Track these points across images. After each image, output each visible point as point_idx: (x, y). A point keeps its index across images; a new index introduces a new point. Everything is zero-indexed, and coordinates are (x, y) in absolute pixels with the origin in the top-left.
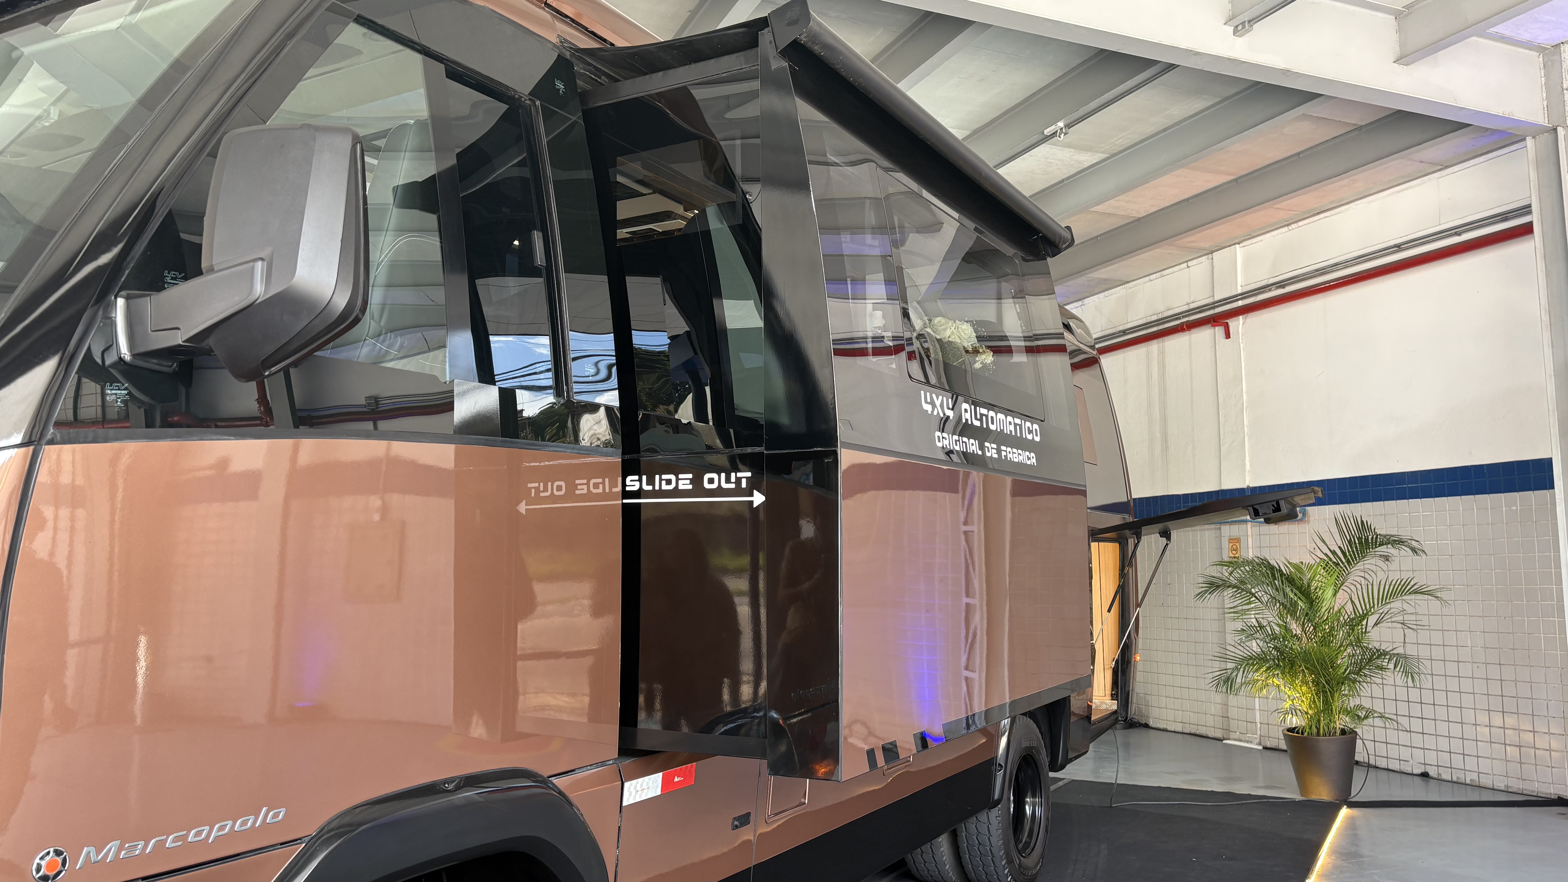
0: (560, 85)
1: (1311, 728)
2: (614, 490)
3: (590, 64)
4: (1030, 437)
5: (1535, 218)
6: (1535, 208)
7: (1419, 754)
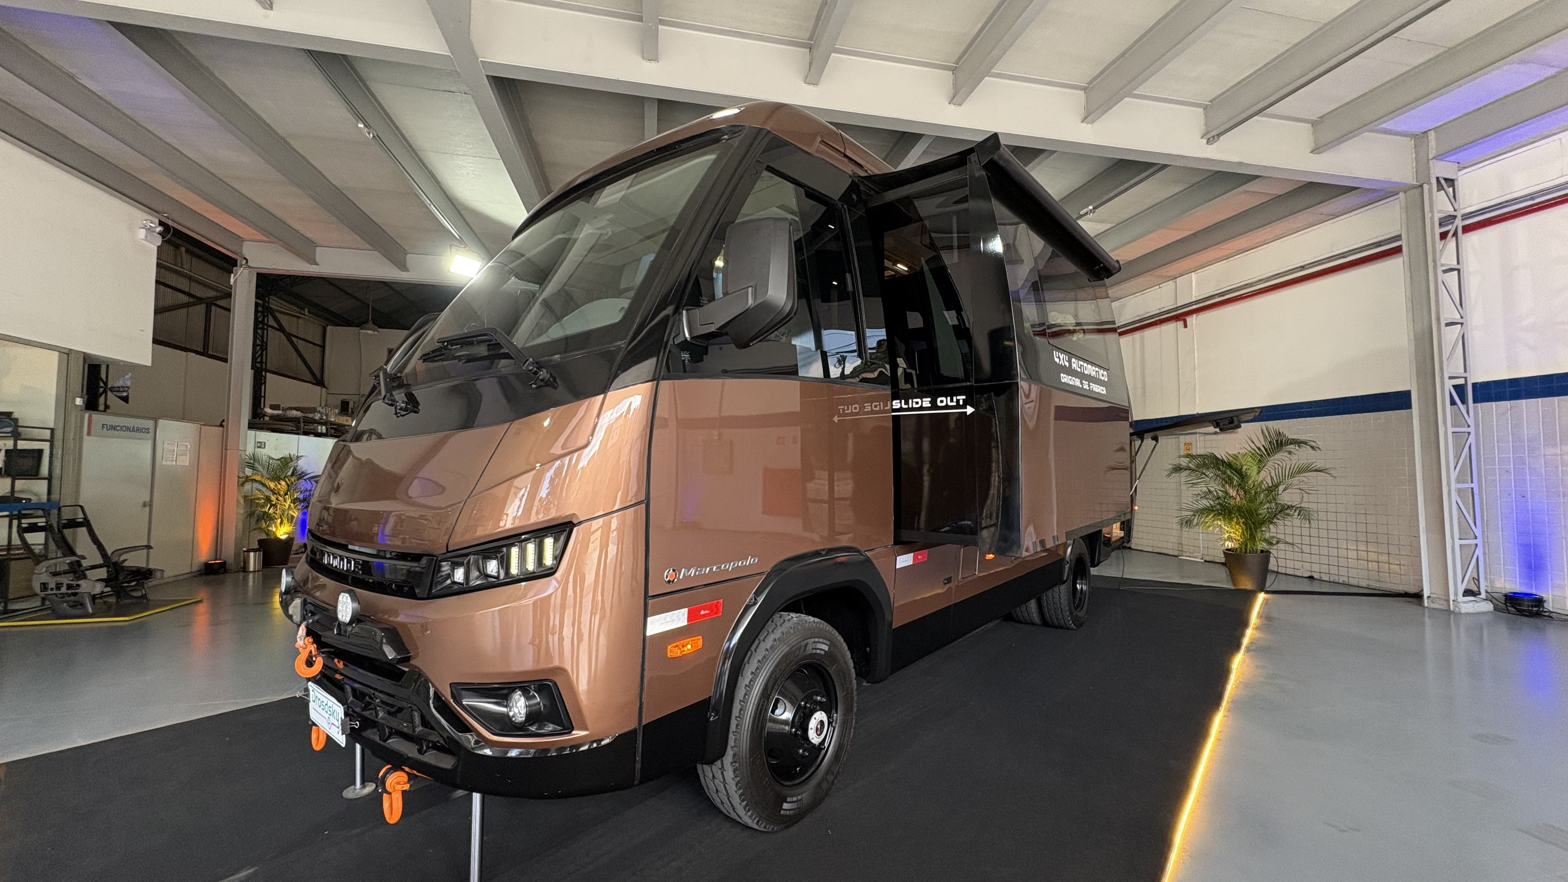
0: (854, 197)
1: (1241, 549)
2: (886, 408)
3: (867, 185)
4: (1103, 378)
5: (1403, 243)
6: (1404, 237)
7: (1307, 566)
